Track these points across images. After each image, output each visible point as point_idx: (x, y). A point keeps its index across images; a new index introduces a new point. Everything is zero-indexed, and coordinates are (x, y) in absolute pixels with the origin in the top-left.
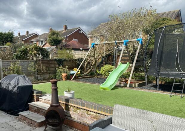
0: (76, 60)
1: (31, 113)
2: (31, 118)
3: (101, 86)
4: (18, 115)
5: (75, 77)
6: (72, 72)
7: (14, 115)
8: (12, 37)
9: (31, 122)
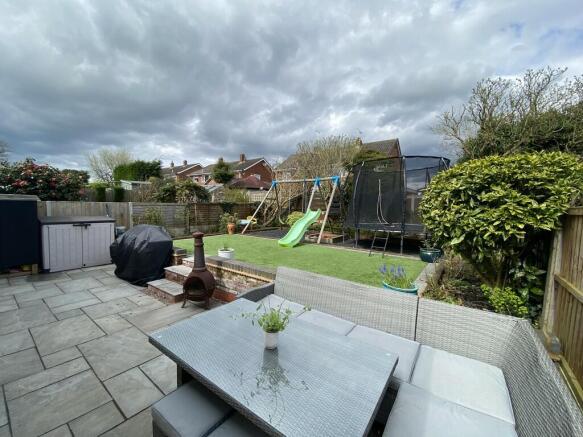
0: (251, 205)
1: (168, 282)
2: (165, 290)
3: (280, 242)
4: (147, 286)
5: (248, 228)
6: (243, 222)
7: (141, 285)
8: (159, 169)
9: (164, 296)
